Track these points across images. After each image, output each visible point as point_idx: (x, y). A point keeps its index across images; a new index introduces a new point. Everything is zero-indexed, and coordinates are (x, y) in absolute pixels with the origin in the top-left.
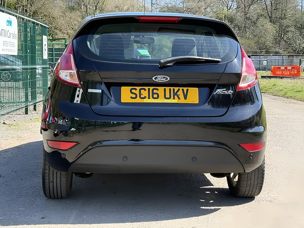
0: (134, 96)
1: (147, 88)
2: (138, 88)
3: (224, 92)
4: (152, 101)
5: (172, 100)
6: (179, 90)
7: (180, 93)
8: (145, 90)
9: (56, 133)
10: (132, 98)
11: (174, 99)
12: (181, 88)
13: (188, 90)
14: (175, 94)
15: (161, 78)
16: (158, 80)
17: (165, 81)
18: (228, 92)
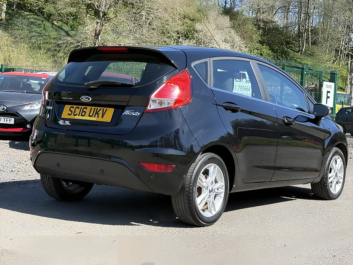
0: (70, 113)
1: (80, 107)
2: (75, 107)
3: (131, 113)
4: (80, 118)
5: (93, 118)
6: (101, 109)
7: (101, 112)
8: (79, 108)
9: (33, 142)
10: (69, 114)
11: (94, 117)
12: (102, 108)
13: (107, 110)
14: (97, 113)
15: (85, 98)
16: (84, 100)
17: (88, 101)
18: (135, 113)
